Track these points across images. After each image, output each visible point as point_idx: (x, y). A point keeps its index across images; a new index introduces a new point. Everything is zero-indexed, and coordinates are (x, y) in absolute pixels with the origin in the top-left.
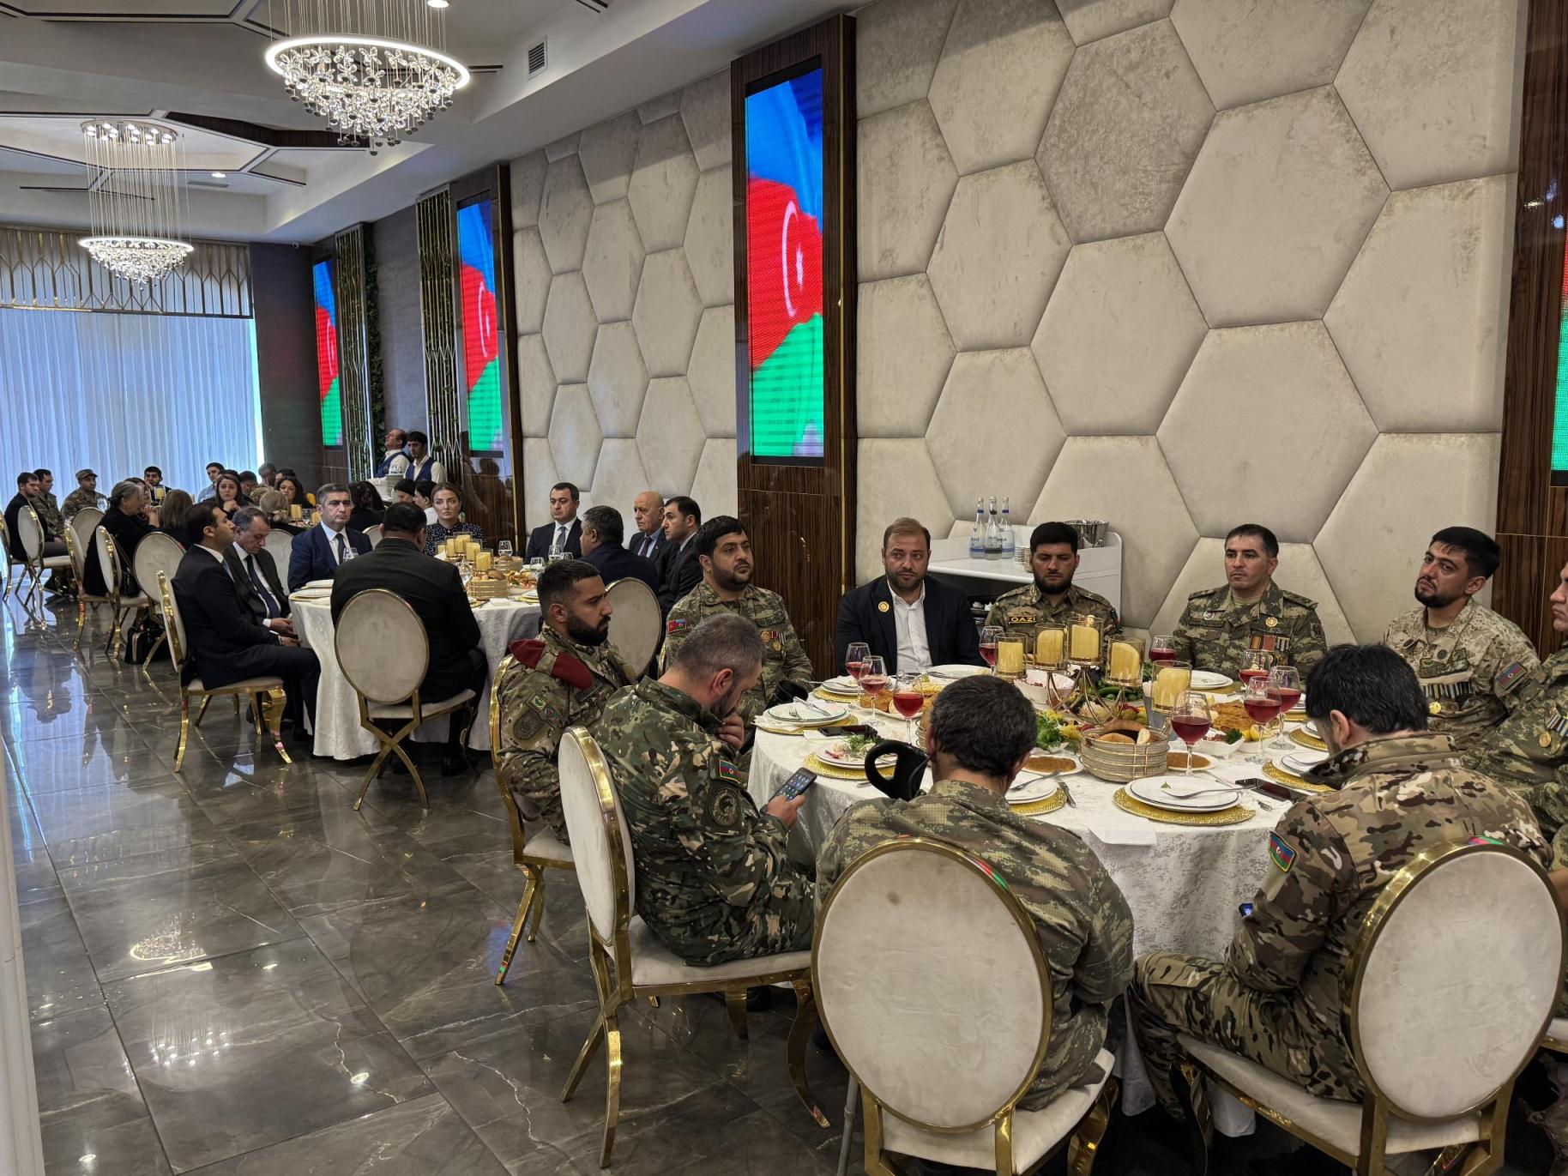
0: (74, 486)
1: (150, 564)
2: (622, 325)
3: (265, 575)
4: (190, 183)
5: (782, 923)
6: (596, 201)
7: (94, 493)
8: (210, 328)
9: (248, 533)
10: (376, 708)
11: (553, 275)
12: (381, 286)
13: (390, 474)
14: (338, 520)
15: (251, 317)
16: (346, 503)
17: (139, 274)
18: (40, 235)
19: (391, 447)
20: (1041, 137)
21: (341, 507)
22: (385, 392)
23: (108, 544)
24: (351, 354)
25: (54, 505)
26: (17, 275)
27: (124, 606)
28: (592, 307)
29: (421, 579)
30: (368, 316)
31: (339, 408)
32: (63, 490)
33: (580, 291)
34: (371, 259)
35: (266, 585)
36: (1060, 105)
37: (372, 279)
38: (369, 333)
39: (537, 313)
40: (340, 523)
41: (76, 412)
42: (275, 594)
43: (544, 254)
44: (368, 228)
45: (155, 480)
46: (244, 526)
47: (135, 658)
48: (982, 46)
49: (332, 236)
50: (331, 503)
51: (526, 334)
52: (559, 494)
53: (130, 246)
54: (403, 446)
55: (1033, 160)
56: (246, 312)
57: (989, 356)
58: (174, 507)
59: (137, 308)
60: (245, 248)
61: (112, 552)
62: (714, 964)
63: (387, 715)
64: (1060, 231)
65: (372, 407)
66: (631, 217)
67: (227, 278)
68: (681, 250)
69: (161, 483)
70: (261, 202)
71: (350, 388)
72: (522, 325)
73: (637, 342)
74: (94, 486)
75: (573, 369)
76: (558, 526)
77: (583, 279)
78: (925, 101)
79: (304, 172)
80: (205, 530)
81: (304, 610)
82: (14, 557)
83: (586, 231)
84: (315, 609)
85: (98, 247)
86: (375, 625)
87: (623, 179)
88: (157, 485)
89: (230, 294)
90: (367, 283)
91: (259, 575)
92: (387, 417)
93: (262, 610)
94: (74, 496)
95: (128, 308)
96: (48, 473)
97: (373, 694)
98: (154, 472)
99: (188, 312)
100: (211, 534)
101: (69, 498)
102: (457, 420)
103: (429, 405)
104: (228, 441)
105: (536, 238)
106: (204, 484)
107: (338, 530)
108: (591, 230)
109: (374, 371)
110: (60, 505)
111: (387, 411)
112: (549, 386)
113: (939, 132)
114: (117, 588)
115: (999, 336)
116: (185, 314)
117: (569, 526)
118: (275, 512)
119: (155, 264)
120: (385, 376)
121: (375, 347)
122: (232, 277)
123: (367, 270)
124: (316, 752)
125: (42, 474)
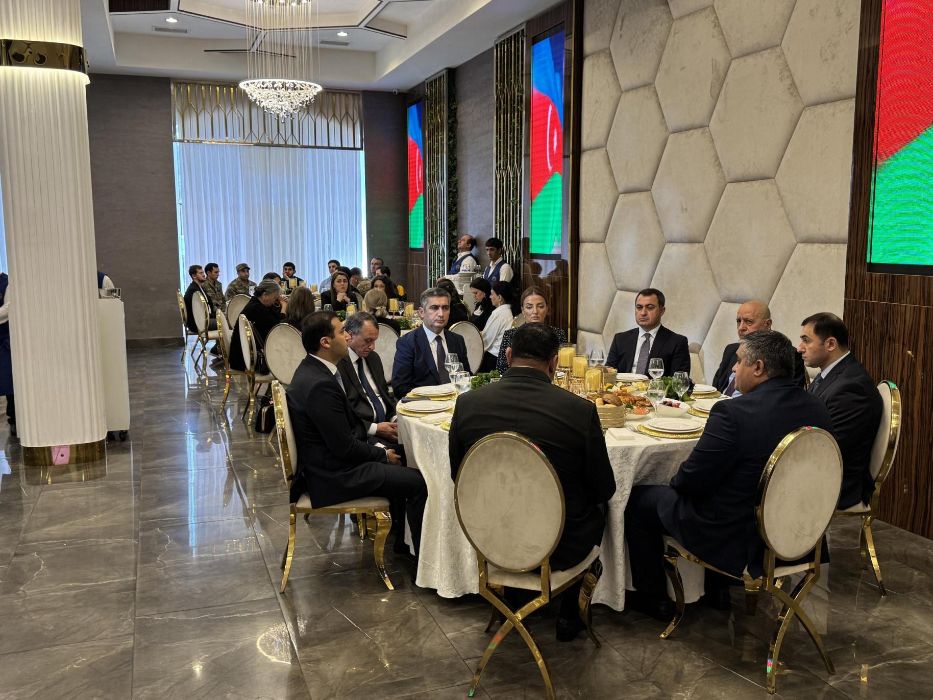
0: (235, 276)
1: (277, 350)
2: (697, 133)
3: (373, 377)
4: (322, 42)
6: (675, 14)
7: (248, 281)
8: (332, 157)
9: (359, 337)
10: (496, 573)
11: (622, 91)
12: (459, 120)
13: (461, 272)
14: (437, 324)
15: (361, 149)
16: (444, 307)
17: (281, 110)
18: (218, 88)
19: (463, 249)
21: (440, 312)
22: (458, 206)
23: (247, 330)
24: (434, 176)
25: (220, 290)
26: (201, 118)
27: (258, 382)
28: (663, 117)
29: (556, 420)
30: (449, 145)
31: (422, 220)
32: (227, 278)
33: (652, 104)
34: (453, 98)
35: (374, 387)
37: (453, 114)
38: (449, 158)
39: (603, 130)
40: (438, 327)
41: (238, 221)
42: (382, 396)
43: (615, 74)
44: (452, 73)
45: (291, 272)
46: (356, 330)
47: (263, 428)
49: (424, 82)
50: (431, 307)
51: (591, 149)
52: (645, 300)
53: (275, 86)
54: (471, 249)
56: (358, 145)
58: (298, 301)
59: (282, 142)
60: (358, 95)
61: (250, 337)
63: (510, 583)
65: (448, 217)
66: (717, 24)
67: (345, 119)
68: (778, 49)
69: (295, 275)
70: (372, 57)
71: (432, 203)
72: (586, 142)
73: (714, 147)
74: (248, 276)
75: (639, 178)
76: (642, 332)
77: (656, 92)
79: (406, 27)
80: (322, 339)
81: (413, 427)
82: (190, 329)
83: (663, 46)
84: (425, 429)
85: (252, 87)
86: (503, 478)
88: (292, 277)
89: (347, 131)
90: (449, 117)
91: (368, 376)
92: (459, 226)
93: (369, 413)
94: (234, 283)
95: (276, 142)
96: (216, 266)
97: (496, 558)
98: (289, 267)
99: (317, 145)
100: (327, 346)
101: (231, 285)
102: (520, 228)
103: (496, 215)
104: (342, 242)
105: (607, 60)
106: (324, 276)
107: (438, 333)
108: (669, 43)
109: (451, 189)
110: (224, 291)
111: (460, 221)
112: (610, 197)
114: (253, 366)
116: (315, 147)
117: (653, 333)
118: (377, 308)
119: (293, 101)
120: (459, 192)
121: (453, 170)
122: (349, 117)
123: (449, 107)
124: (419, 583)
125: (211, 267)
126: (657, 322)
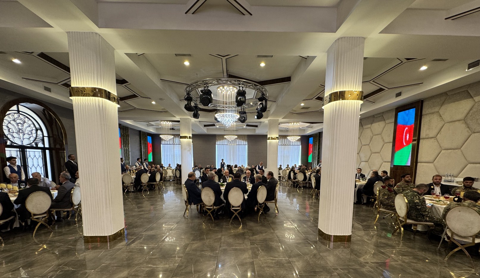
5: (429, 219)
6: (364, 128)
20: (466, 116)
36: (471, 112)
48: (453, 103)
55: (465, 120)
57: (450, 151)
62: (419, 221)
64: (469, 131)
76: (358, 174)
78: (438, 112)
87: (370, 125)
113: (441, 116)
115: (453, 147)
117: (360, 174)
126: (360, 173)
